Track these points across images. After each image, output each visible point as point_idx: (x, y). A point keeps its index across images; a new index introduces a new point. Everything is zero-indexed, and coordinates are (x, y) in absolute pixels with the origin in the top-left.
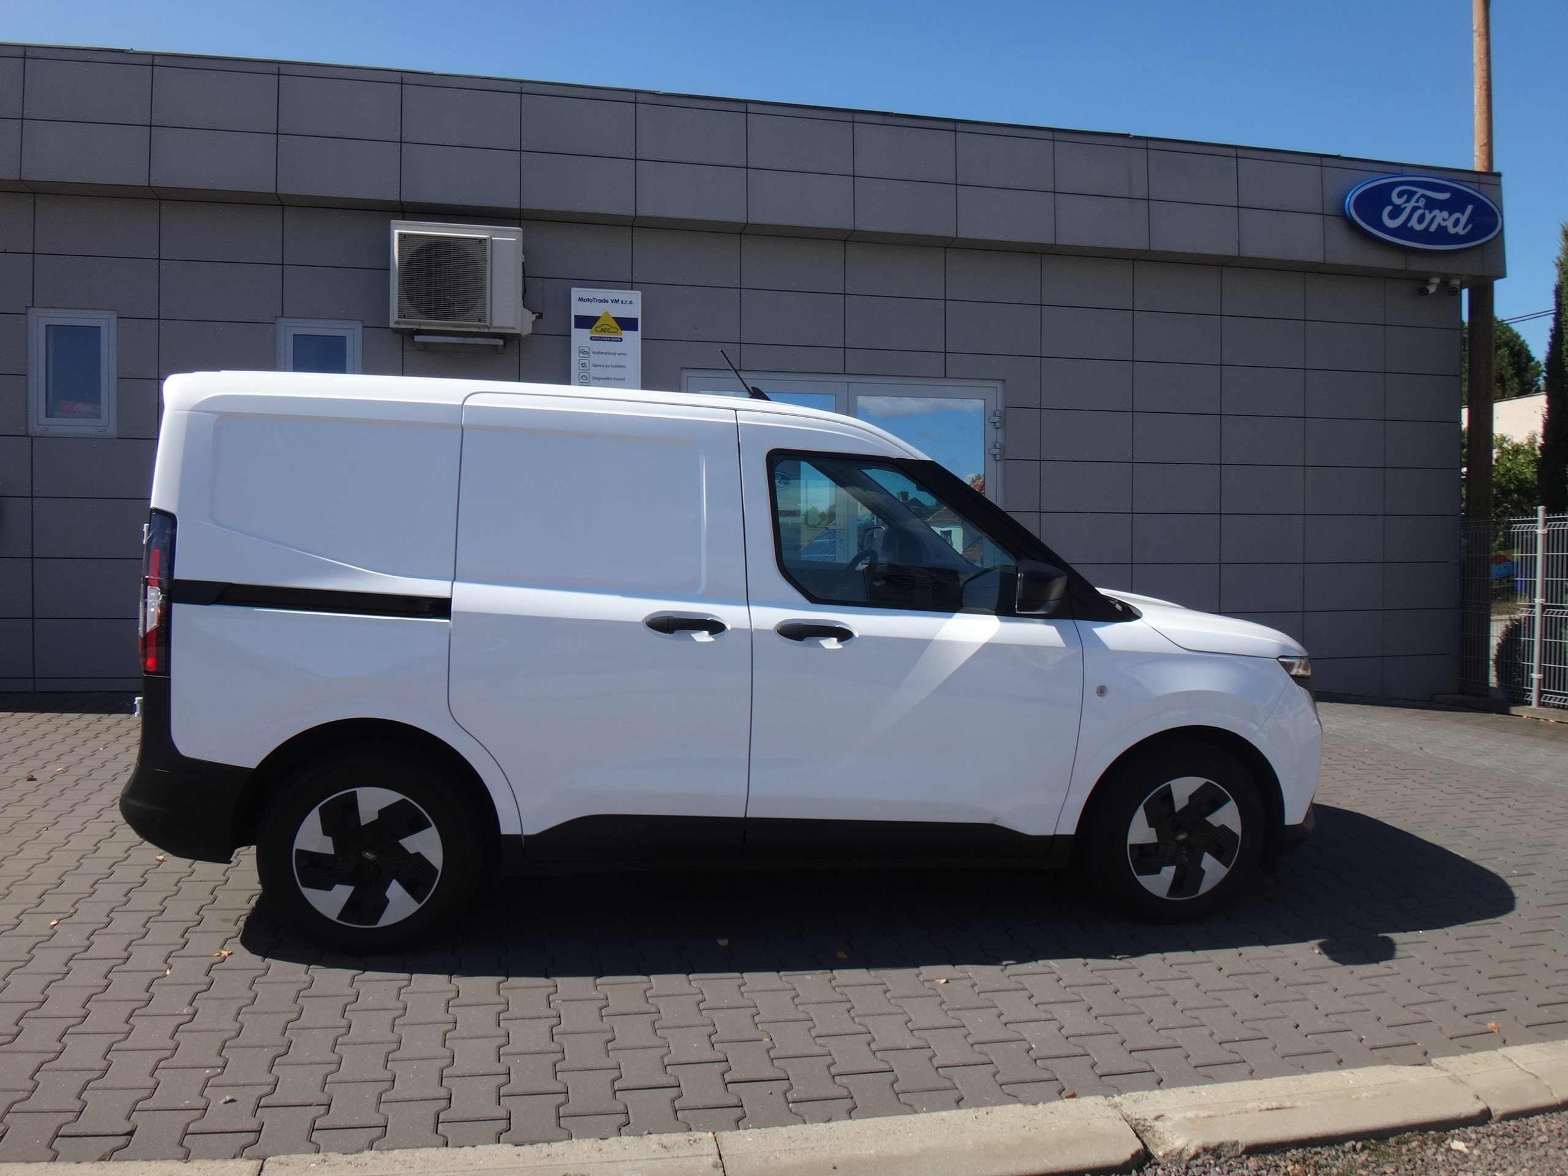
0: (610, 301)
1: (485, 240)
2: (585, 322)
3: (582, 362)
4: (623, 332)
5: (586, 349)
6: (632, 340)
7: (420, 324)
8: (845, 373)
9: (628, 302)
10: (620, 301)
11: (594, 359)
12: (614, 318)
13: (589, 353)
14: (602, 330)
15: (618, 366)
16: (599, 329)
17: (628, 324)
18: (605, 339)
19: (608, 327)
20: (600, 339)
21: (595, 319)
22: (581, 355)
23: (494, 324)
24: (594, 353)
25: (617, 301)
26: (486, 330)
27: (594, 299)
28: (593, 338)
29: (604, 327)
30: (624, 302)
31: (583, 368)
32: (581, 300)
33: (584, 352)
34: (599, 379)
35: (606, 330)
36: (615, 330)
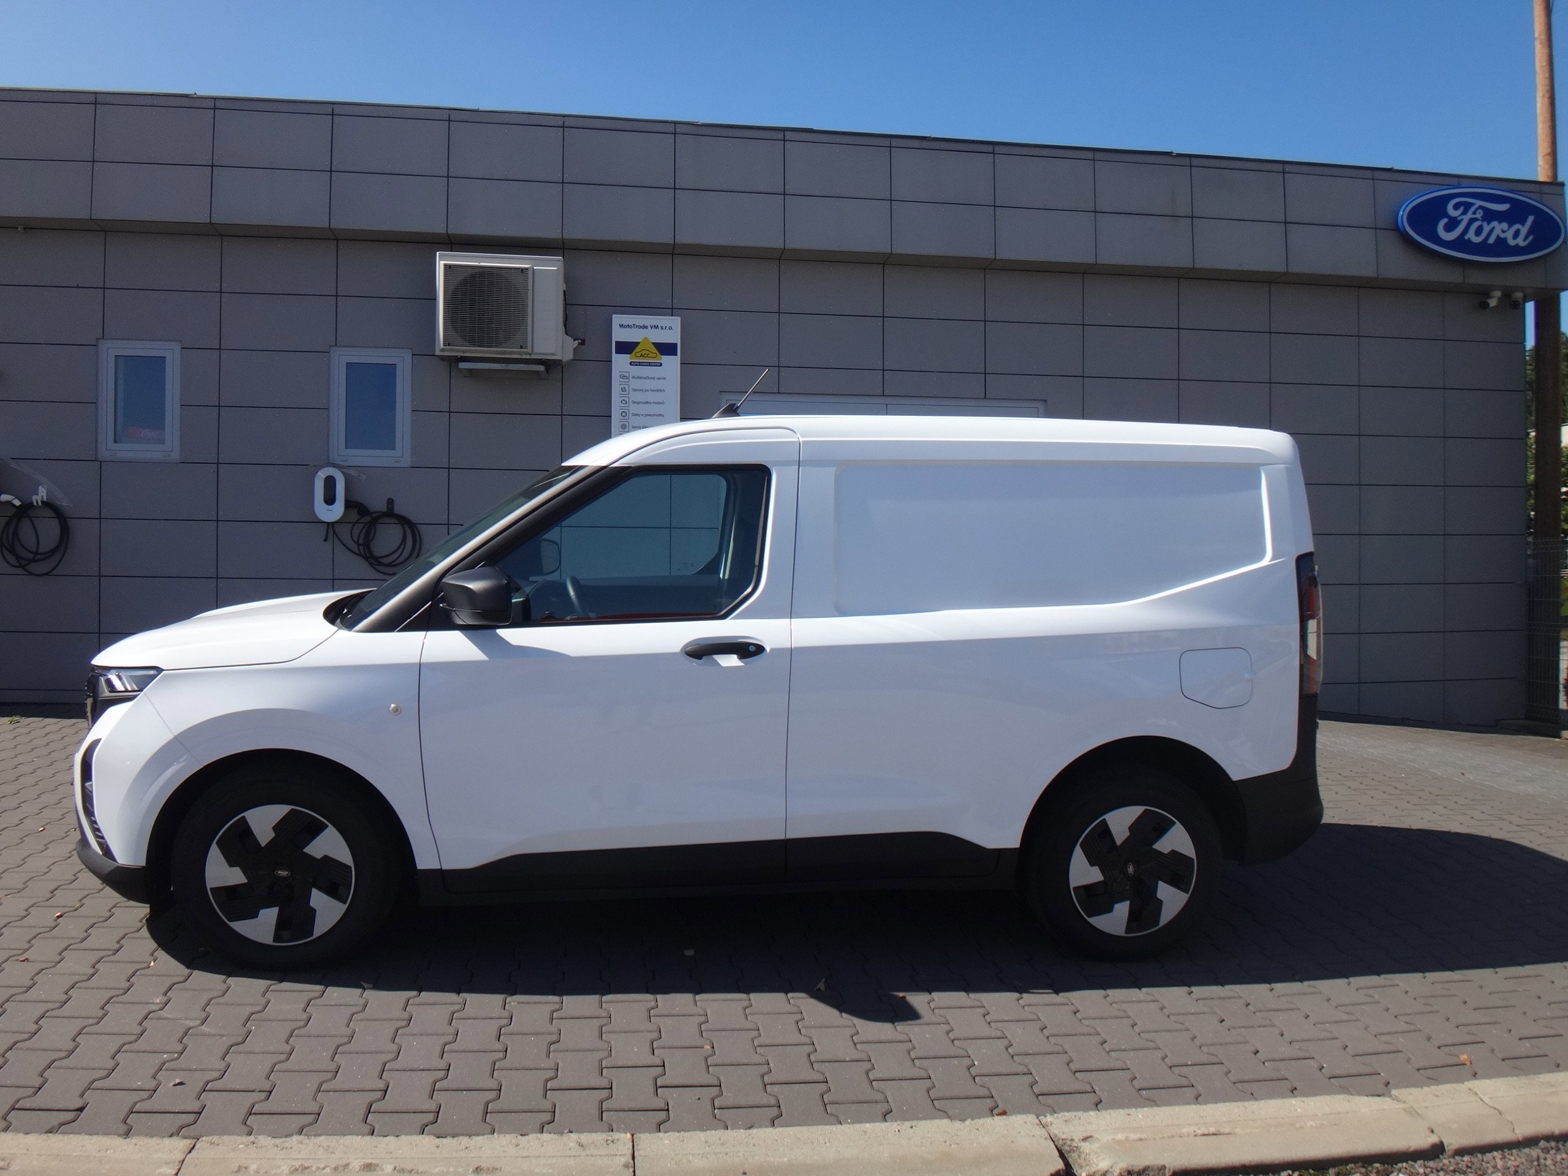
0: (649, 327)
1: (527, 269)
2: (626, 348)
3: (623, 386)
5: (627, 374)
6: (672, 365)
7: (464, 352)
8: (883, 395)
9: (667, 328)
10: (660, 328)
11: (634, 384)
12: (653, 343)
13: (628, 378)
14: (642, 356)
15: (658, 391)
16: (639, 355)
17: (667, 349)
18: (644, 364)
19: (647, 352)
20: (640, 364)
21: (634, 345)
22: (622, 380)
23: (536, 351)
24: (634, 377)
25: (656, 327)
26: (528, 357)
27: (635, 325)
28: (632, 364)
29: (643, 352)
30: (664, 328)
31: (623, 393)
32: (621, 326)
33: (624, 377)
34: (638, 403)
35: (645, 356)
36: (655, 355)
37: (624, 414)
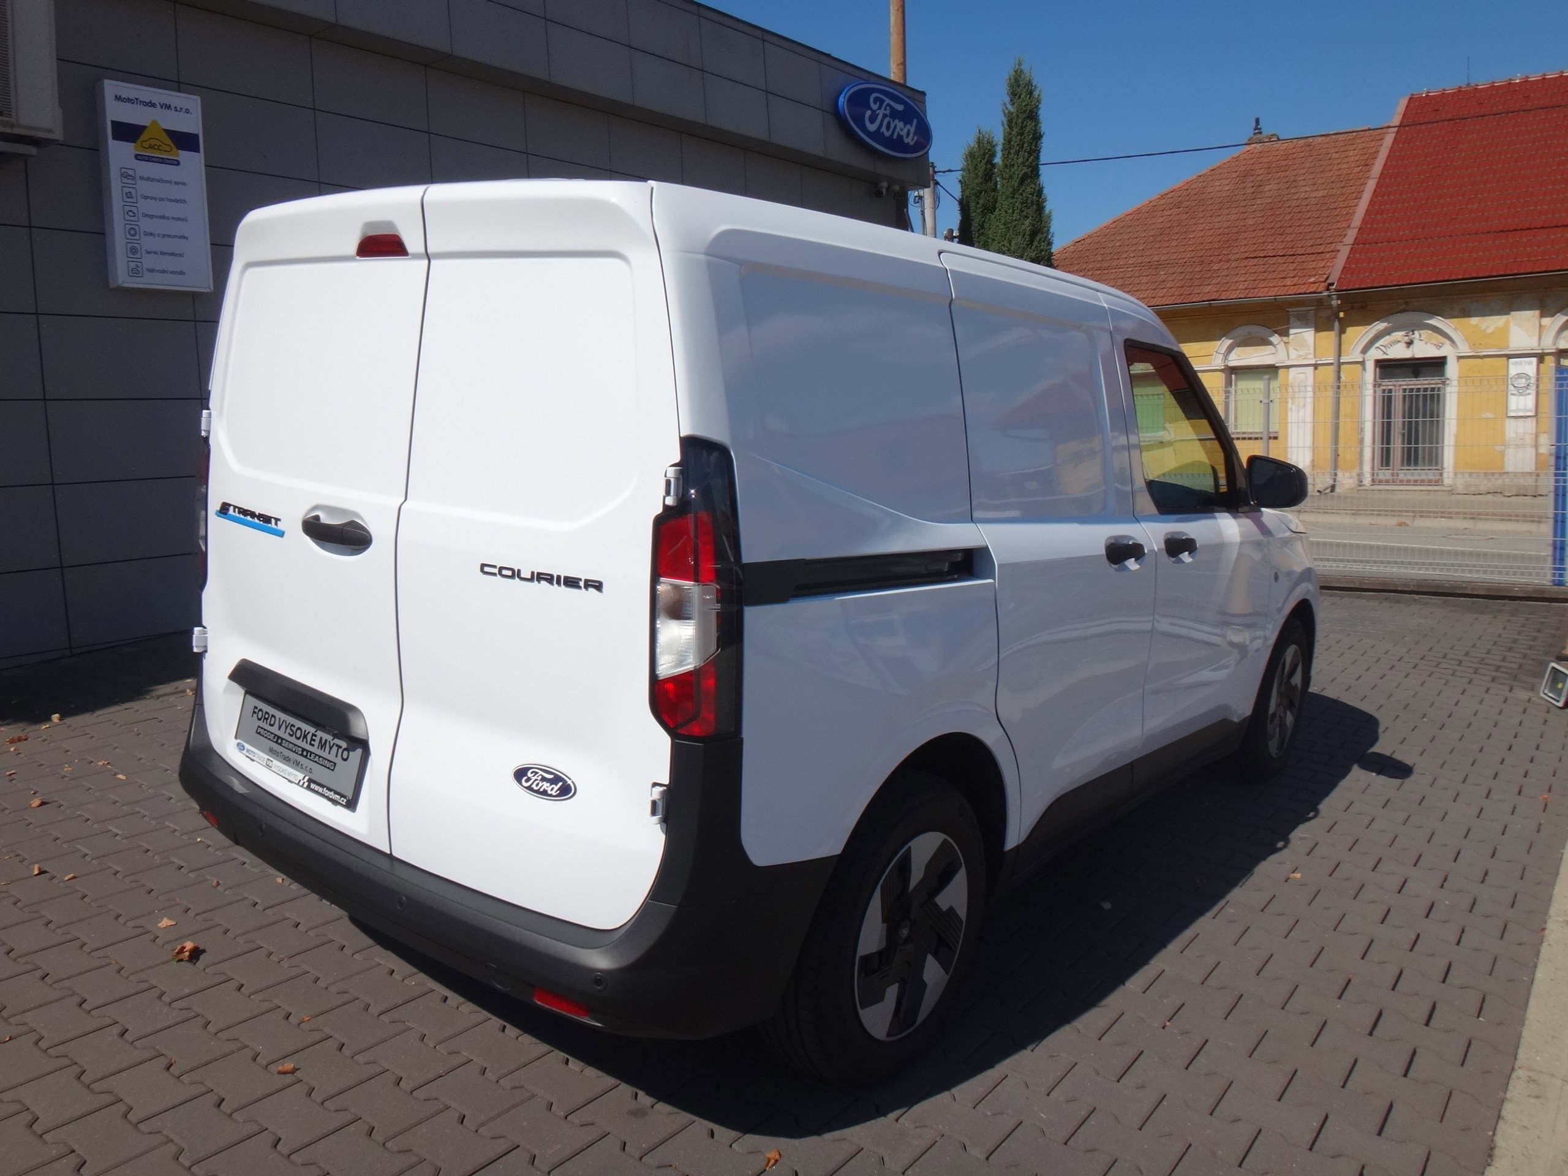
0: (158, 106)
2: (127, 132)
3: (126, 190)
4: (180, 152)
5: (130, 172)
6: (193, 163)
9: (183, 110)
10: (173, 109)
11: (143, 187)
12: (164, 130)
13: (134, 178)
14: (151, 147)
15: (177, 201)
16: (146, 145)
17: (185, 141)
18: (155, 160)
19: (158, 143)
20: (150, 159)
21: (140, 129)
22: (125, 180)
24: (142, 178)
25: (168, 107)
27: (137, 99)
28: (138, 157)
29: (153, 142)
30: (179, 109)
31: (128, 200)
32: (118, 98)
33: (128, 176)
34: (151, 217)
35: (156, 147)
36: (168, 148)
37: (132, 232)
